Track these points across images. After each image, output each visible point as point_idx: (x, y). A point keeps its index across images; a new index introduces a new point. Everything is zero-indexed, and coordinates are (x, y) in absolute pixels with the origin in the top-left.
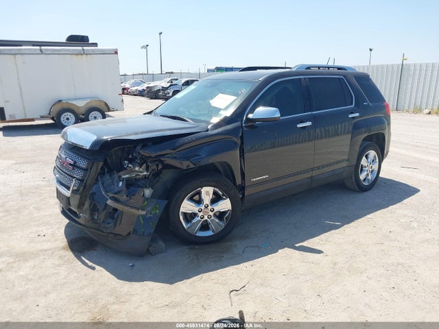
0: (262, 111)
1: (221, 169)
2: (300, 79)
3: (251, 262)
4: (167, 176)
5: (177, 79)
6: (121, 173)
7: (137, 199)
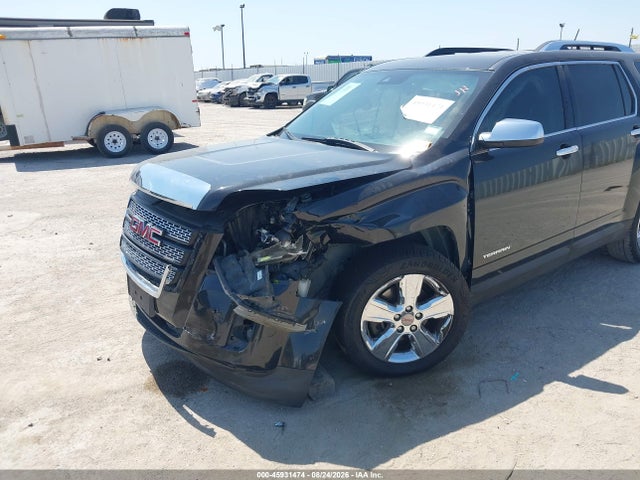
0: (508, 129)
1: (429, 239)
2: (556, 67)
3: (502, 414)
4: (334, 253)
5: (271, 76)
6: (257, 253)
7: (287, 304)
